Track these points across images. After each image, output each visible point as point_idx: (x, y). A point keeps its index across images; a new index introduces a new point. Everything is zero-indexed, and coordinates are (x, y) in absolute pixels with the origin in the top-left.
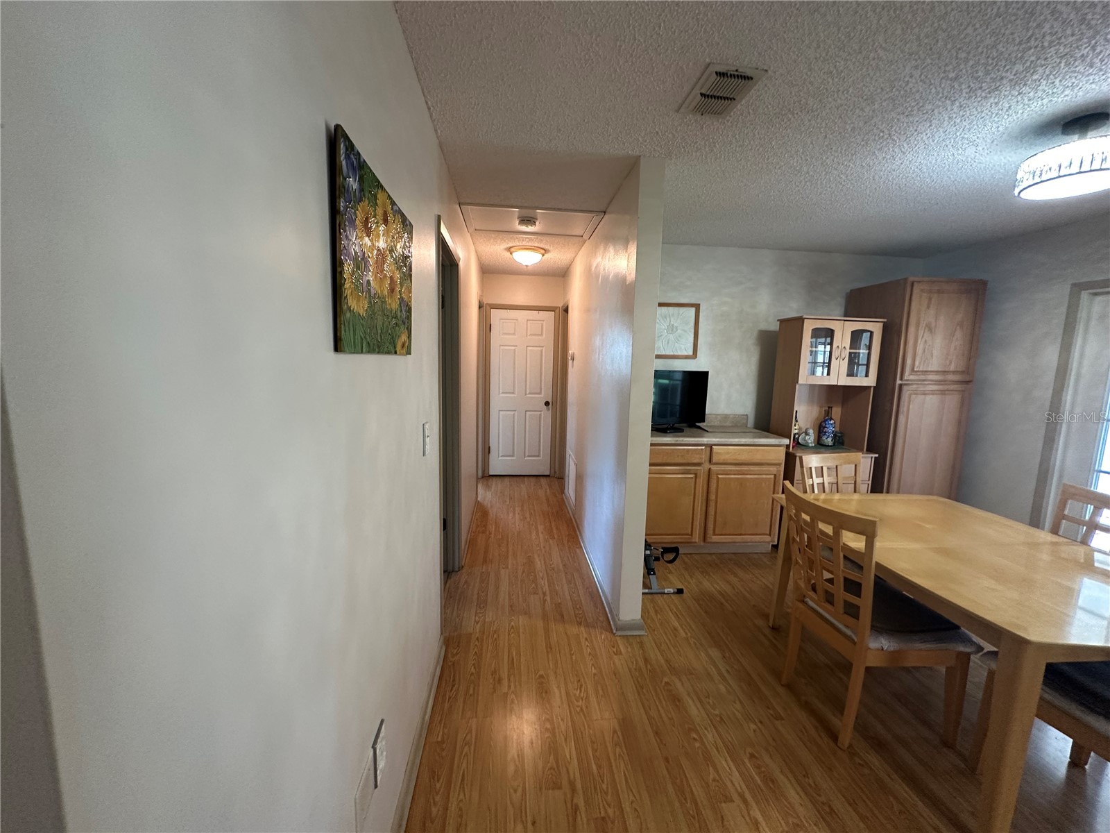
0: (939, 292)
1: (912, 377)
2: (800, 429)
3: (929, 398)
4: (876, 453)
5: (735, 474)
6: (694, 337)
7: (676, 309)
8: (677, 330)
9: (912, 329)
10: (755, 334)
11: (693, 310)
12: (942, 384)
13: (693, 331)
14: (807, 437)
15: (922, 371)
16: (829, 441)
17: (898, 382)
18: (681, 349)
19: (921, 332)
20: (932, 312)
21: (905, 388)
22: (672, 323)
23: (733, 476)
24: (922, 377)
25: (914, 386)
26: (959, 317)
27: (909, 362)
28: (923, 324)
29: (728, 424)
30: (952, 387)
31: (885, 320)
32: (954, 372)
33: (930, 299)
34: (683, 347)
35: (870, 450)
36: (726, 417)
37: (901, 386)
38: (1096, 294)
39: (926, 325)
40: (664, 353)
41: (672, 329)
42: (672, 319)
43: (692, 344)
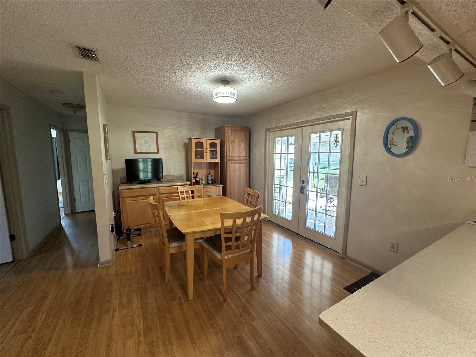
0: (235, 130)
1: (229, 158)
2: (199, 178)
3: (236, 165)
4: (222, 185)
5: (170, 197)
6: (157, 145)
7: (147, 134)
8: (148, 143)
9: (227, 142)
10: (183, 144)
11: (155, 134)
12: (238, 160)
13: (156, 142)
14: (202, 181)
15: (233, 156)
16: (210, 182)
17: (226, 160)
18: (151, 150)
19: (230, 143)
20: (233, 137)
21: (228, 162)
22: (146, 139)
23: (169, 198)
24: (233, 158)
25: (231, 161)
26: (242, 138)
27: (228, 153)
28: (231, 141)
29: (175, 178)
30: (243, 161)
31: (221, 139)
32: (243, 156)
33: (232, 132)
34: (152, 149)
35: (221, 184)
36: (173, 176)
37: (227, 161)
38: (270, 132)
39: (232, 141)
40: (144, 152)
41: (146, 142)
42: (146, 138)
43: (156, 148)
